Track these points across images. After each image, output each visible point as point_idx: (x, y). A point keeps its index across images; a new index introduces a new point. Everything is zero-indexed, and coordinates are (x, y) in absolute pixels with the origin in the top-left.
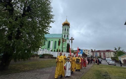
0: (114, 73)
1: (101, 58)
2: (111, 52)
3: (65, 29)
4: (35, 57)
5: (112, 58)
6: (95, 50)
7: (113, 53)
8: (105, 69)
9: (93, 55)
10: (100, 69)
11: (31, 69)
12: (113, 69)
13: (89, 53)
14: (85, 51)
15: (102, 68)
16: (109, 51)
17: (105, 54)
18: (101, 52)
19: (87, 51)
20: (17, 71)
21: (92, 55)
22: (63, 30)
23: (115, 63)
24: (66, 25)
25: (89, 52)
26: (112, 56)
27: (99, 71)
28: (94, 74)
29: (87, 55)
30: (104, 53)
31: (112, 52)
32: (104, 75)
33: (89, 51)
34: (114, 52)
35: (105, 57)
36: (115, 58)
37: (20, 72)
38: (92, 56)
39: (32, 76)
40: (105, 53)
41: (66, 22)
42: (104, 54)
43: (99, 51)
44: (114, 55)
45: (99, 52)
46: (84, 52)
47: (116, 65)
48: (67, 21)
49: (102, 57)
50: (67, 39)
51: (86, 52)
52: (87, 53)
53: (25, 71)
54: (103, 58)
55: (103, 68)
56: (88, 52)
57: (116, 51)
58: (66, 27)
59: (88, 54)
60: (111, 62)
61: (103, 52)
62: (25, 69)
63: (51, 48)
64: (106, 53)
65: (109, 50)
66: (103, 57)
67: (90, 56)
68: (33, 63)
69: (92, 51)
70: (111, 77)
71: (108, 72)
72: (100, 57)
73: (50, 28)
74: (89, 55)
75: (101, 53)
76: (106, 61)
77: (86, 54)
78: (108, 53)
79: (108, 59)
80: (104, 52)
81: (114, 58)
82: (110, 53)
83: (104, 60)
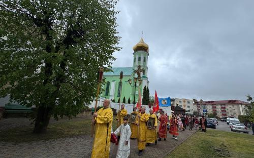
0: (239, 147)
1: (217, 118)
2: (240, 106)
3: (140, 59)
4: (85, 113)
5: (240, 117)
6: (202, 100)
7: (243, 106)
8: (222, 140)
9: (199, 110)
10: (210, 139)
11: (82, 133)
12: (239, 139)
13: (189, 107)
14: (180, 102)
15: (215, 138)
16: (236, 103)
17: (225, 108)
18: (215, 104)
19: (184, 101)
20: (61, 135)
21: (196, 110)
22: (135, 59)
23: (245, 129)
24: (141, 49)
25: (189, 105)
26: (242, 114)
27: (208, 142)
28: (197, 147)
29: (184, 111)
30: (224, 106)
31: (241, 104)
32: (218, 150)
33: (189, 102)
34: (246, 105)
35: (226, 115)
36: (248, 117)
37: (66, 137)
38: (196, 113)
39: (85, 145)
40: (226, 106)
41: (141, 44)
42: (224, 110)
43: (211, 103)
44: (246, 110)
45: (213, 104)
46: (180, 104)
47: (248, 133)
48: (143, 42)
49: (217, 115)
50: (144, 77)
51: (182, 104)
52: (185, 106)
53: (72, 136)
54: (221, 117)
55: (218, 138)
56: (187, 104)
57: (251, 103)
58: (142, 54)
59: (187, 109)
60: (238, 126)
61: (221, 105)
62: (73, 132)
63: (111, 96)
64: (228, 107)
65: (234, 101)
66: (219, 114)
67: (191, 113)
68: (83, 123)
69: (196, 103)
70: (230, 153)
71: (228, 146)
72: (214, 115)
73: (113, 60)
74: (189, 111)
75: (215, 107)
76: (228, 123)
77: (183, 107)
78: (231, 106)
79: (231, 119)
80: (223, 104)
81: (246, 117)
82: (235, 106)
83: (223, 121)
